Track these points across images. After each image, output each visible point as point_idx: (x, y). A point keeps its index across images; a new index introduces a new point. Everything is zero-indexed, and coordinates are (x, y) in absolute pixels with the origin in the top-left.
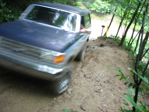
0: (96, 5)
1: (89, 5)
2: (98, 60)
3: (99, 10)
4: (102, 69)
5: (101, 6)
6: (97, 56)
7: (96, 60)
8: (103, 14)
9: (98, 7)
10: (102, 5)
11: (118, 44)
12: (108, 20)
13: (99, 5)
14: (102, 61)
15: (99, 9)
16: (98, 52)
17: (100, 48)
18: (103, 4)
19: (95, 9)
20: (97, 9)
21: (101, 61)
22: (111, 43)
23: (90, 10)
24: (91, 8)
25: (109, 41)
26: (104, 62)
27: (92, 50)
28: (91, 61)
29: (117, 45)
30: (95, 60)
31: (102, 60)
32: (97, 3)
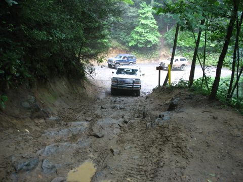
0: (137, 37)
1: (124, 39)
2: (184, 149)
3: (142, 44)
4: (205, 174)
5: (144, 37)
6: (178, 138)
7: (179, 149)
8: (150, 49)
9: (140, 39)
10: (146, 34)
11: (205, 97)
12: (159, 57)
13: (140, 36)
14: (193, 150)
15: (142, 41)
16: (175, 125)
17: (175, 115)
18: (147, 32)
19: (135, 43)
20: (138, 42)
21: (191, 151)
22: (190, 97)
23: (128, 46)
24: (128, 42)
25: (180, 93)
26: (200, 152)
27: (160, 124)
28: (167, 156)
29: (205, 99)
30: (176, 149)
31: (192, 148)
32: (138, 32)
